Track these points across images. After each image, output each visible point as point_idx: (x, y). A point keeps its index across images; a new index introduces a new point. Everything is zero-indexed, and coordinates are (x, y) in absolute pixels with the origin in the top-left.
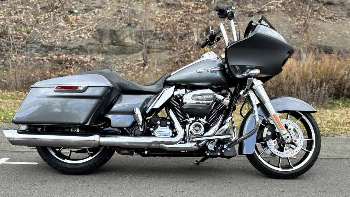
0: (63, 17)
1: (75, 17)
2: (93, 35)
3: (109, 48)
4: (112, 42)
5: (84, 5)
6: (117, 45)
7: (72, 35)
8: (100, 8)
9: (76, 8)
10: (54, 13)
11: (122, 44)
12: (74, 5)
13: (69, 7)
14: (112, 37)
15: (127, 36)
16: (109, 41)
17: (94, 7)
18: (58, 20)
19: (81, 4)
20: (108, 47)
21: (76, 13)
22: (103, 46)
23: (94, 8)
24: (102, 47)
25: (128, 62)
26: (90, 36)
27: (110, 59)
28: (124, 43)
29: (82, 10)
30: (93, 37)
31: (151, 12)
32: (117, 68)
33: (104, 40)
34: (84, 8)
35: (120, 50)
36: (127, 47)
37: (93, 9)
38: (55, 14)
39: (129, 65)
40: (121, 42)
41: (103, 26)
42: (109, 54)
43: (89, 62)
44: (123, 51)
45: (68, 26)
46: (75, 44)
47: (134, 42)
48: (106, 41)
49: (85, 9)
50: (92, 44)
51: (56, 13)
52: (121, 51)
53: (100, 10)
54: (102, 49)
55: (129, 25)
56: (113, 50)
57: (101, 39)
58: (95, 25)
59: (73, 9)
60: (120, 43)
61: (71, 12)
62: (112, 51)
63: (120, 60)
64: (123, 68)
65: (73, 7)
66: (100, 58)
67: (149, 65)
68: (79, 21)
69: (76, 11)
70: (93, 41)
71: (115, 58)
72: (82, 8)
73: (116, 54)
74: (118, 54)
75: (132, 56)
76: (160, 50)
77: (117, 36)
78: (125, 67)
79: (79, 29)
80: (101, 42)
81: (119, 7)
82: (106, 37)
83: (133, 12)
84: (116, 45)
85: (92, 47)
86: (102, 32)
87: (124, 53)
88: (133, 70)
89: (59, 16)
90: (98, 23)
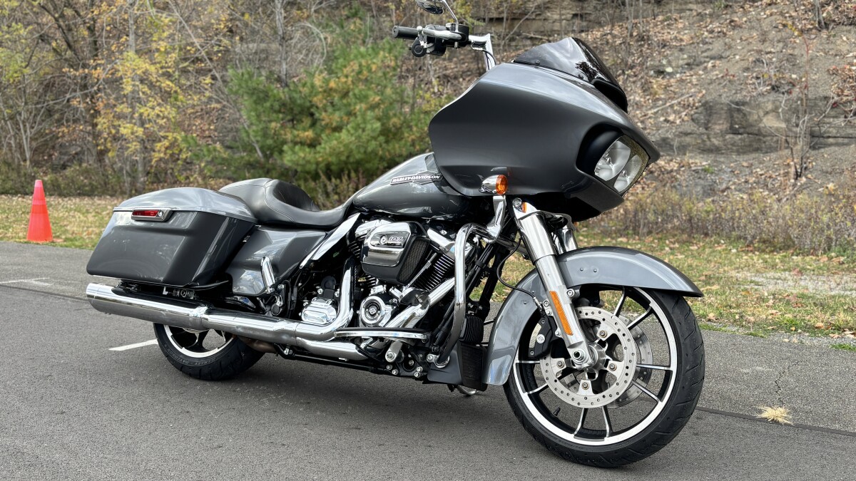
0: (642, 83)
1: (664, 82)
2: (692, 115)
3: (725, 140)
4: (731, 127)
5: (685, 56)
6: (741, 134)
7: (650, 118)
8: (720, 58)
9: (669, 63)
10: (626, 76)
11: (755, 130)
12: (666, 57)
13: (657, 63)
14: (732, 117)
15: (767, 113)
16: (725, 126)
17: (707, 57)
18: (631, 90)
19: (680, 53)
20: (721, 139)
21: (669, 74)
22: (711, 136)
23: (707, 60)
24: (709, 138)
25: (762, 170)
26: (686, 118)
27: (723, 163)
28: (759, 130)
29: (682, 66)
30: (693, 120)
31: (836, 55)
32: (734, 183)
33: (715, 124)
34: (685, 61)
35: (747, 143)
36: (764, 136)
37: (705, 62)
38: (627, 78)
39: (761, 175)
40: (752, 126)
41: (715, 95)
42: (723, 154)
43: (676, 171)
44: (755, 145)
45: (648, 100)
46: (654, 135)
47: (783, 125)
48: (720, 126)
49: (688, 64)
50: (686, 134)
51: (629, 76)
52: (750, 145)
53: (718, 62)
54: (708, 143)
55: (775, 88)
56: (733, 145)
57: (709, 121)
58: (700, 95)
59: (664, 66)
60: (749, 130)
61: (660, 73)
62: (730, 146)
63: (745, 164)
64: (746, 182)
65: (664, 62)
66: (701, 162)
67: (809, 176)
68: (672, 89)
69: (669, 70)
70: (690, 127)
71: (736, 161)
72: (681, 62)
73: (739, 153)
74: (744, 153)
75: (773, 155)
76: (846, 141)
77: (745, 115)
78: (752, 180)
79: (668, 104)
80: (707, 129)
81: (759, 52)
82: (720, 119)
83: (791, 59)
84: (739, 134)
85: (688, 139)
86: (710, 106)
87: (757, 150)
88: (770, 186)
89: (634, 82)
90: (707, 90)
